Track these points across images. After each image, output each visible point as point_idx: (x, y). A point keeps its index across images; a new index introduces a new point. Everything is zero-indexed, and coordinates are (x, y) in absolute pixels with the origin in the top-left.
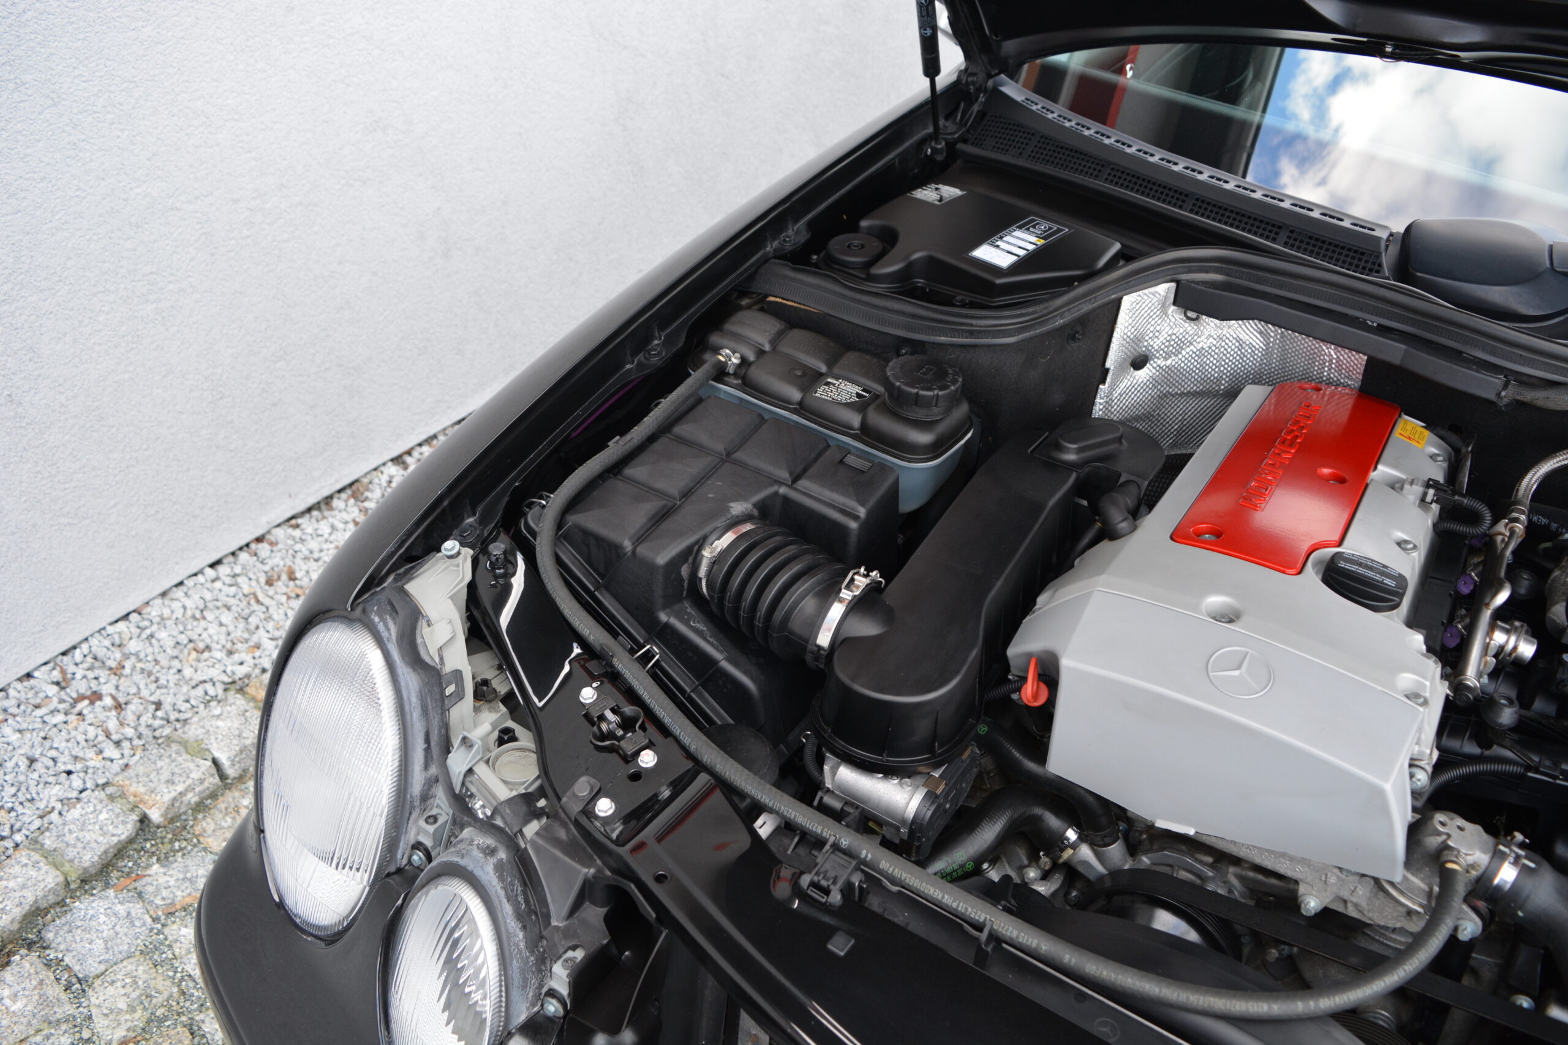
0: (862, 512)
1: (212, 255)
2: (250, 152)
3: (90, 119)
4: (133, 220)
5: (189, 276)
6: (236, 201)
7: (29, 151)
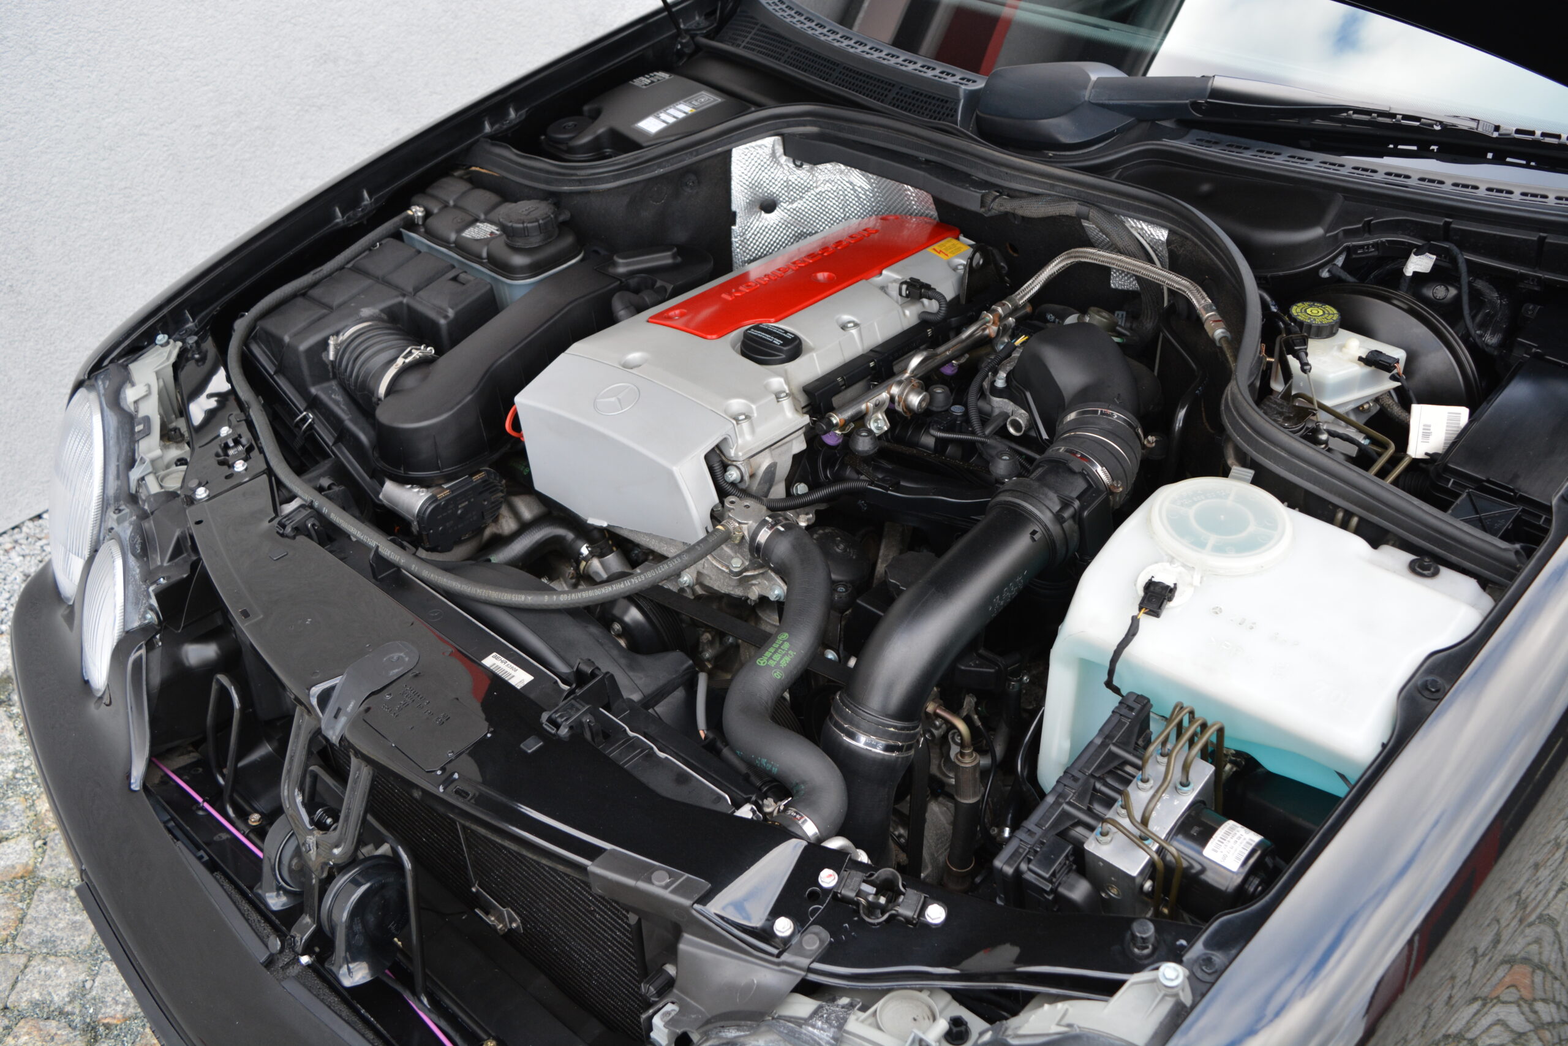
0: (451, 313)
1: (180, 172)
2: (207, 85)
3: (63, 64)
4: (106, 144)
5: (160, 190)
6: (199, 127)
7: (14, 91)
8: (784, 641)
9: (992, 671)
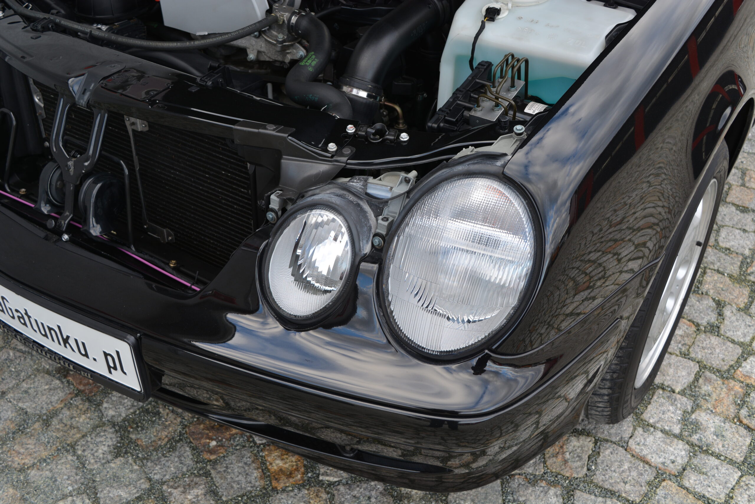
8: (312, 55)
9: (410, 84)
